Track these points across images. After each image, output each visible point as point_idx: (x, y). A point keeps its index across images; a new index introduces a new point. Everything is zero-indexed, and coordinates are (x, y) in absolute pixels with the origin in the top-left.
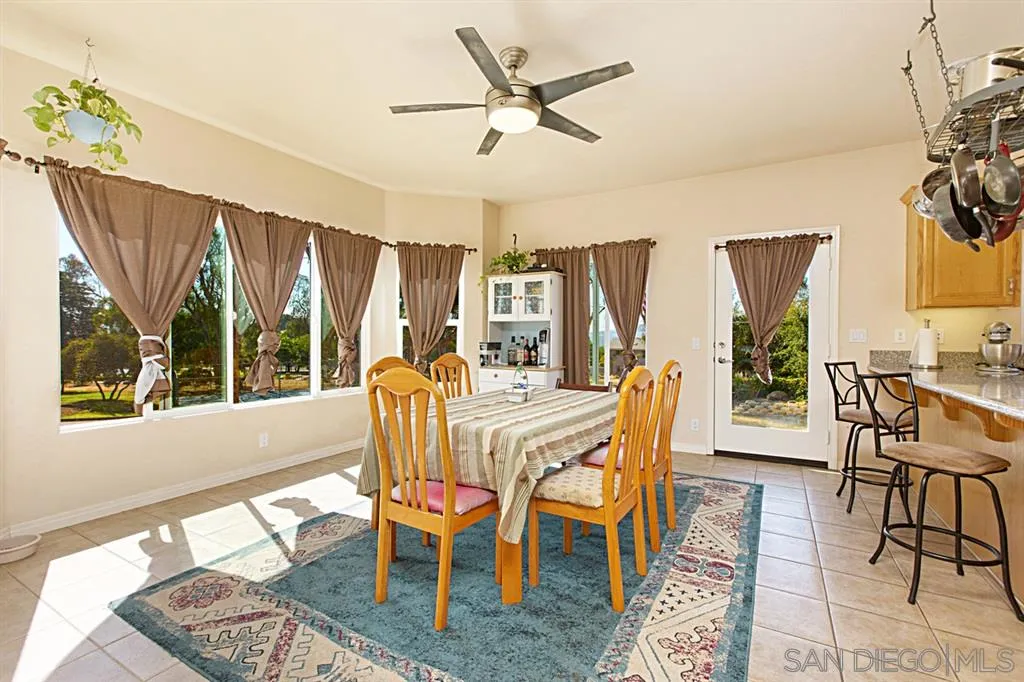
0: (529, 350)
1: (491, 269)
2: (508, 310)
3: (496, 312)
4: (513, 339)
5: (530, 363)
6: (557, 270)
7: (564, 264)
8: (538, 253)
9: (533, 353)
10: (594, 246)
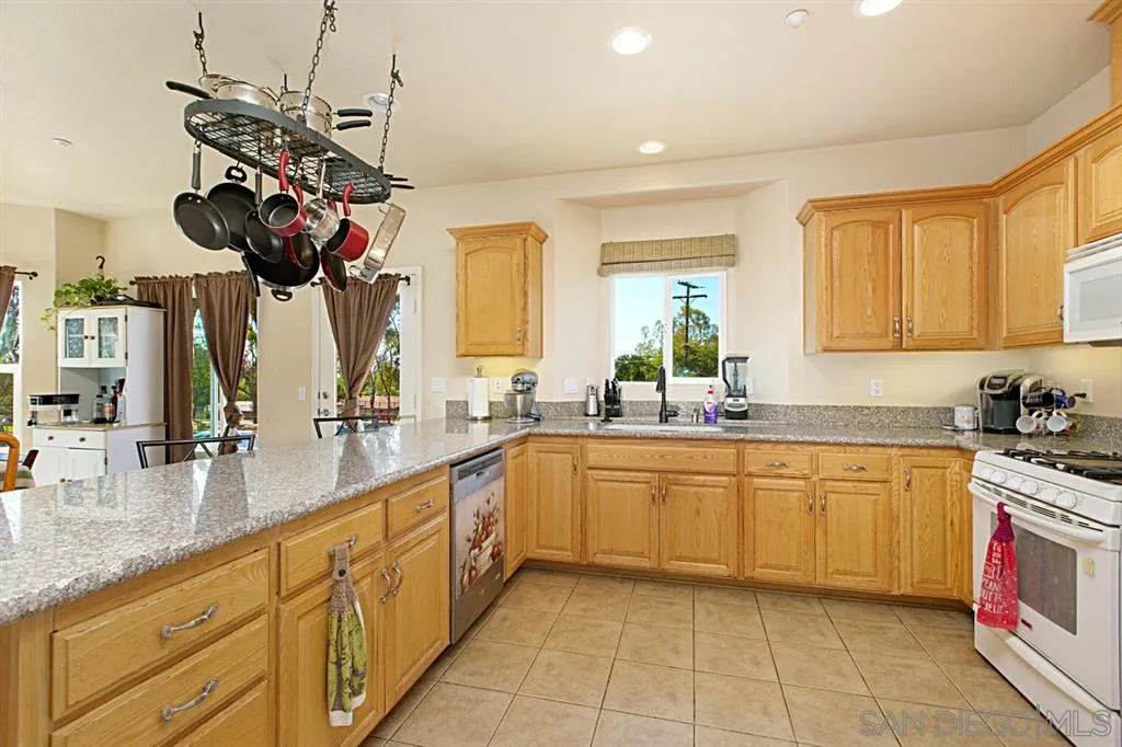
2: (79, 353)
3: (66, 355)
7: (166, 296)
8: (139, 281)
10: (197, 275)
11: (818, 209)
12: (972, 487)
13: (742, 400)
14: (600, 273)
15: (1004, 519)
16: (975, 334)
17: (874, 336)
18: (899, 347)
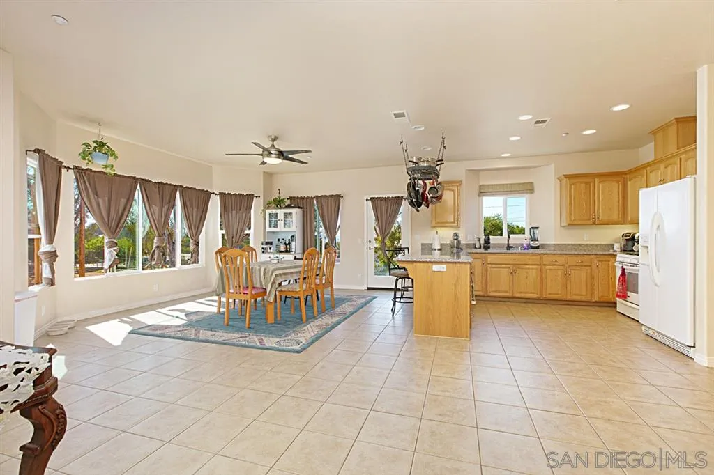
0: (286, 245)
1: (268, 205)
2: (276, 226)
3: (270, 227)
4: (279, 240)
5: (287, 251)
6: (299, 207)
7: (303, 204)
8: (291, 198)
9: (288, 247)
10: (317, 196)
11: (566, 178)
12: (616, 264)
13: (537, 242)
14: (479, 196)
15: (623, 270)
16: (620, 219)
17: (586, 220)
18: (594, 223)
